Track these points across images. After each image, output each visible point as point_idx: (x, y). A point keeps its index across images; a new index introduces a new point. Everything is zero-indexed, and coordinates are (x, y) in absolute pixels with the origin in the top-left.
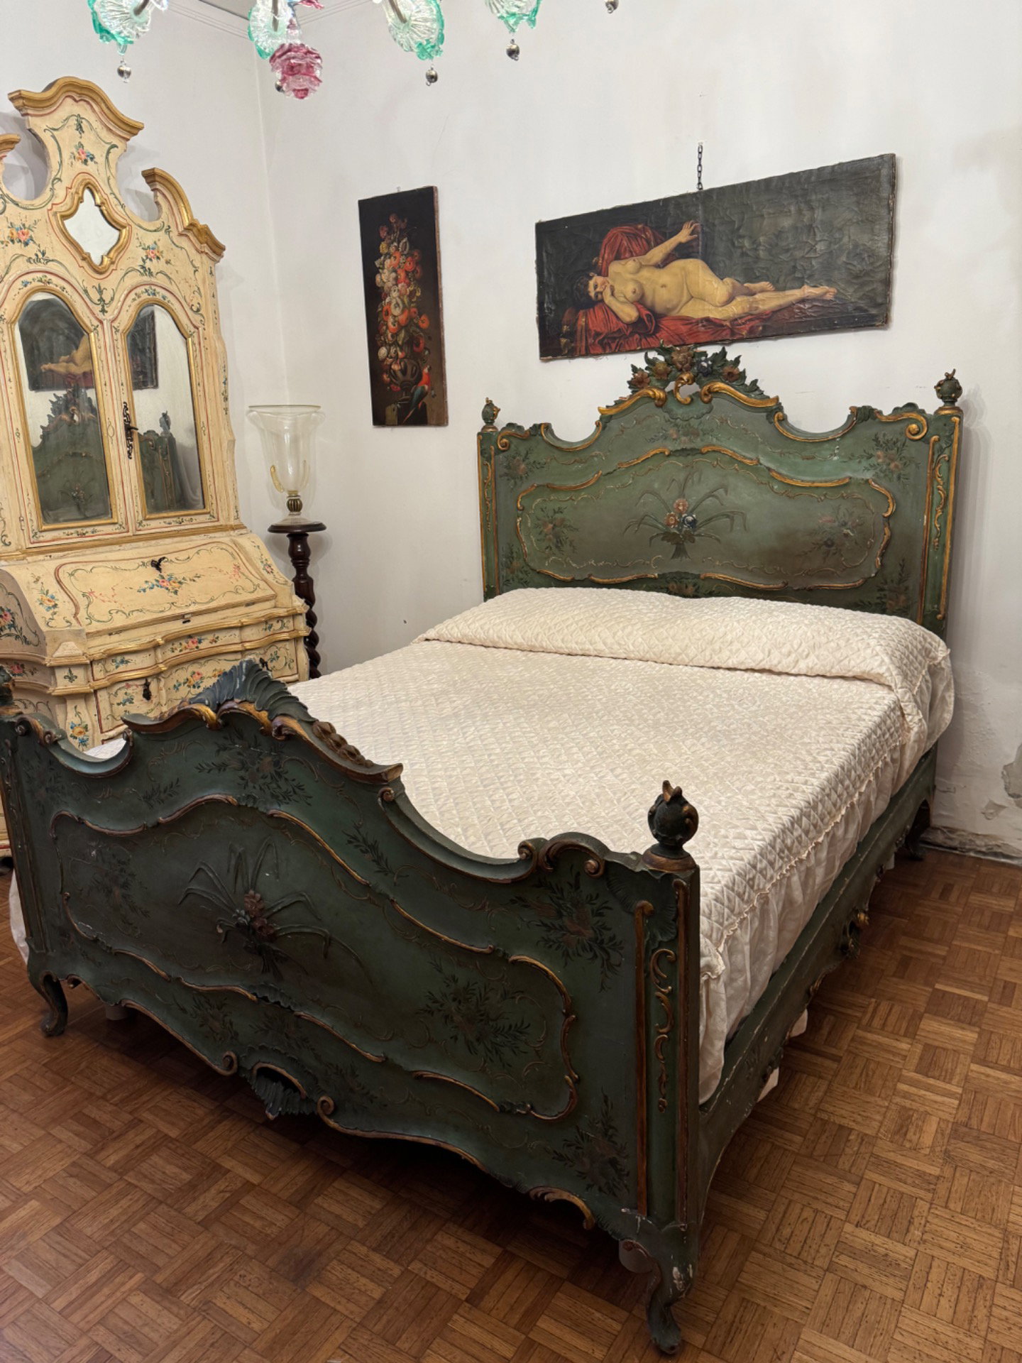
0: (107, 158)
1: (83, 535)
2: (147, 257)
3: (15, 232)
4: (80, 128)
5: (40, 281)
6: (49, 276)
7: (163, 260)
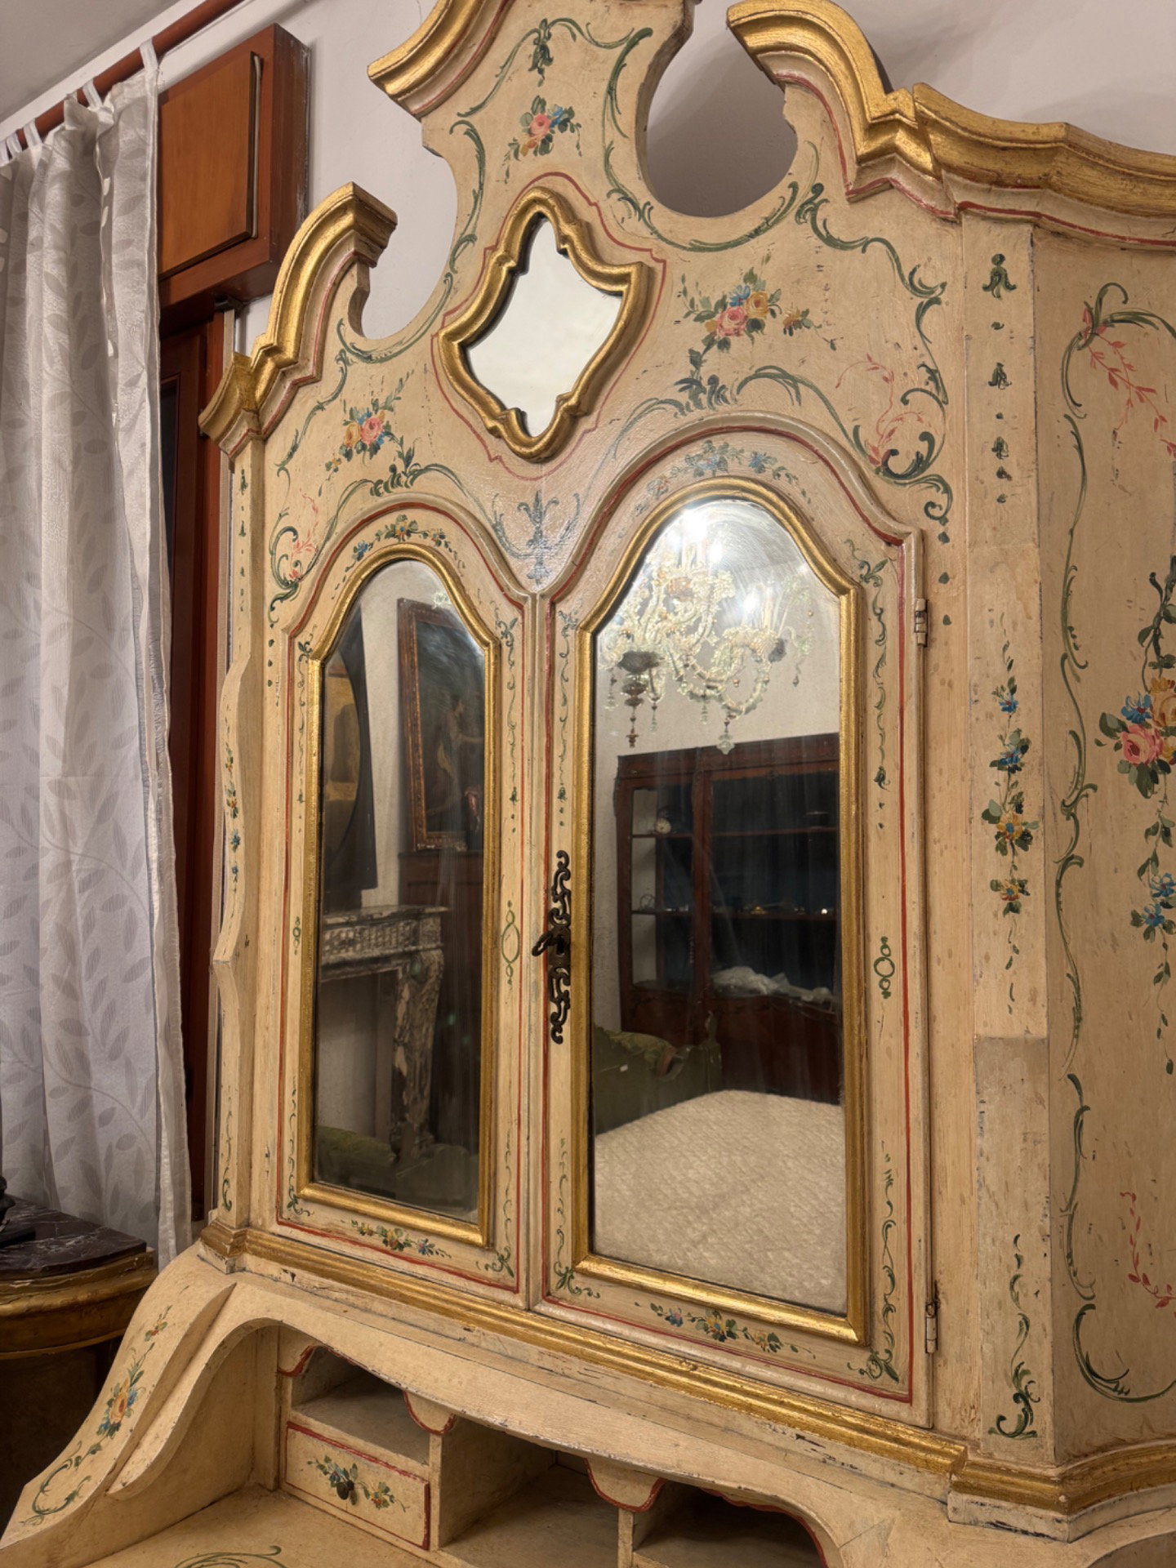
0: (611, 90)
1: (395, 1247)
2: (709, 342)
3: (355, 431)
4: (543, 56)
5: (392, 534)
6: (412, 514)
7: (773, 326)
